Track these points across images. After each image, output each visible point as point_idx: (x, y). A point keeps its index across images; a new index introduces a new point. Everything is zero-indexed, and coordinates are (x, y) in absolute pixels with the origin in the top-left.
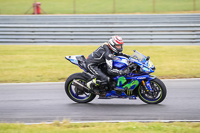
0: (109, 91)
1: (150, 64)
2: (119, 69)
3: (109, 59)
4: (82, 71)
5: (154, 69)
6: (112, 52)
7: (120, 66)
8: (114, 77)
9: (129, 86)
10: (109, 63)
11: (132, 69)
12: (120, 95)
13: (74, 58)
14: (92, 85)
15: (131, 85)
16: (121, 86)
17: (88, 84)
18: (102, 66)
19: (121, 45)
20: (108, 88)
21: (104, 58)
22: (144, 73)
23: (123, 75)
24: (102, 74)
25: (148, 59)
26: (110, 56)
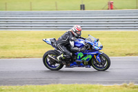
0: (72, 62)
1: (100, 44)
2: (78, 47)
3: (72, 40)
4: (54, 49)
5: (102, 47)
6: (74, 36)
7: (79, 45)
8: (75, 53)
9: (85, 59)
10: (72, 43)
11: (87, 47)
12: (80, 65)
13: (48, 40)
14: (61, 58)
15: (87, 58)
16: (80, 59)
17: (58, 58)
18: (67, 46)
19: (80, 31)
20: (71, 60)
21: (68, 40)
22: (95, 50)
23: (81, 51)
24: (67, 51)
25: (97, 41)
26: (72, 38)
